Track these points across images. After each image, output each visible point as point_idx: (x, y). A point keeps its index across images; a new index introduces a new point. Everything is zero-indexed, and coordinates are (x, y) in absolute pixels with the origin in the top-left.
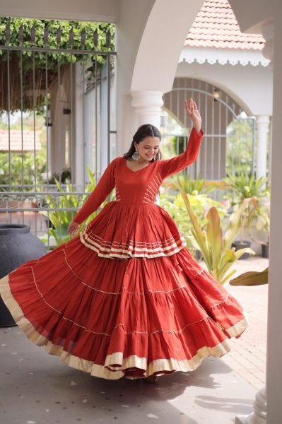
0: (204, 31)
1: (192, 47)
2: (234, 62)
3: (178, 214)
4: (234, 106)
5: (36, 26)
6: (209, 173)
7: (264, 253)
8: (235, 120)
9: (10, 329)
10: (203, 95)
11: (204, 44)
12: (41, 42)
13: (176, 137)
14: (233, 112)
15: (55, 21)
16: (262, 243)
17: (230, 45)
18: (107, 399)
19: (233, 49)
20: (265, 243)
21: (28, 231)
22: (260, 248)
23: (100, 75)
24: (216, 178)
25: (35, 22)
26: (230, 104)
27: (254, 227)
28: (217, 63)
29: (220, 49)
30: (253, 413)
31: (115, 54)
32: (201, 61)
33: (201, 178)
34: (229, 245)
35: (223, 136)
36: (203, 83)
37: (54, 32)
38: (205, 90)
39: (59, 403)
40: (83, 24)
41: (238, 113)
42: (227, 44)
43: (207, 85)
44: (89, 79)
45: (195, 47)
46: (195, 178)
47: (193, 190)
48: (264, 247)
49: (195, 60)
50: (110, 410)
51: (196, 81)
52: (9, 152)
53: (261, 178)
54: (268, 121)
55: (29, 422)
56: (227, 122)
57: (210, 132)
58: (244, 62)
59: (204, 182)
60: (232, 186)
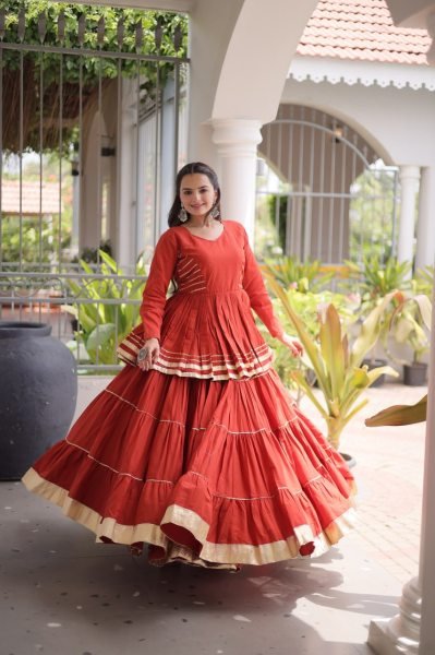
0: (322, 31)
1: (302, 56)
2: (367, 81)
4: (365, 149)
5: (63, 17)
6: (325, 253)
7: (408, 377)
8: (366, 172)
9: (18, 484)
10: (318, 132)
11: (323, 52)
13: (275, 198)
14: (364, 159)
15: (94, 8)
16: (404, 362)
17: (363, 55)
18: (171, 591)
19: (367, 61)
20: (409, 363)
21: (48, 333)
22: (402, 369)
23: (162, 95)
24: (335, 261)
25: (62, 11)
26: (360, 147)
27: (394, 338)
28: (342, 82)
29: (348, 60)
30: (398, 616)
31: (188, 61)
32: (317, 78)
33: (312, 260)
34: (358, 361)
35: (346, 196)
36: (320, 113)
37: (90, 26)
38: (321, 124)
39: (96, 596)
41: (371, 161)
42: (357, 53)
43: (325, 117)
44: (143, 101)
45: (308, 56)
46: (302, 261)
47: (300, 277)
48: (406, 369)
49: (308, 76)
50: (176, 609)
51: (309, 110)
52: (20, 214)
53: (405, 263)
54: (418, 175)
55: (52, 625)
56: (354, 175)
57: (327, 190)
58: (384, 82)
59: (319, 267)
60: (360, 273)
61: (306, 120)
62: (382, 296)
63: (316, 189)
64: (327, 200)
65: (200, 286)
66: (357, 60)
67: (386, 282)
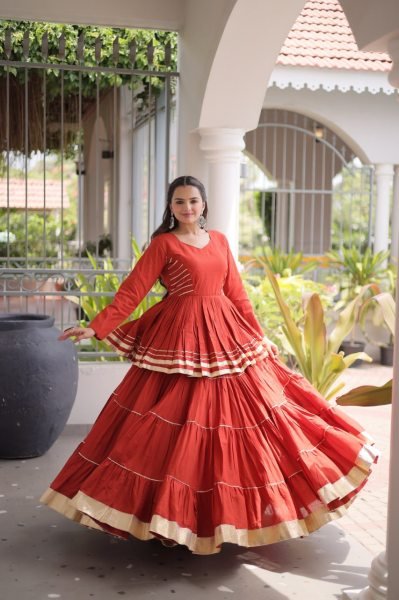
0: (303, 43)
1: (284, 65)
2: (344, 88)
3: (264, 303)
4: (344, 149)
5: (66, 34)
6: (307, 243)
7: (384, 358)
8: (344, 170)
9: (24, 462)
10: (300, 134)
11: (303, 61)
12: (72, 57)
13: (261, 193)
14: (342, 158)
15: (93, 27)
16: (380, 344)
17: (340, 64)
18: (161, 564)
19: (343, 70)
20: (385, 345)
21: (51, 325)
22: (378, 351)
23: (155, 104)
24: (316, 252)
25: (64, 28)
26: (338, 147)
27: (370, 322)
28: (321, 89)
29: (326, 68)
30: (368, 587)
31: (178, 75)
32: (298, 85)
33: (295, 251)
34: (336, 347)
35: (327, 192)
36: (301, 117)
37: (90, 42)
38: (302, 127)
39: (92, 568)
40: (133, 33)
41: (349, 160)
42: (335, 63)
43: (305, 120)
44: (140, 109)
45: (290, 66)
46: (287, 252)
47: (284, 267)
48: (383, 350)
49: (290, 84)
50: (165, 580)
51: (291, 114)
52: (26, 210)
53: (381, 252)
54: (392, 172)
55: (52, 596)
56: (333, 172)
57: (309, 187)
58: (359, 88)
59: (301, 257)
60: (340, 263)
61: (288, 123)
62: (360, 284)
63: (298, 186)
64: (308, 196)
65: (188, 289)
66: (335, 68)
67: (364, 271)
